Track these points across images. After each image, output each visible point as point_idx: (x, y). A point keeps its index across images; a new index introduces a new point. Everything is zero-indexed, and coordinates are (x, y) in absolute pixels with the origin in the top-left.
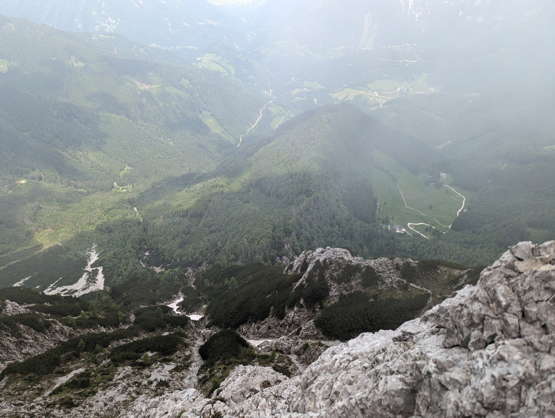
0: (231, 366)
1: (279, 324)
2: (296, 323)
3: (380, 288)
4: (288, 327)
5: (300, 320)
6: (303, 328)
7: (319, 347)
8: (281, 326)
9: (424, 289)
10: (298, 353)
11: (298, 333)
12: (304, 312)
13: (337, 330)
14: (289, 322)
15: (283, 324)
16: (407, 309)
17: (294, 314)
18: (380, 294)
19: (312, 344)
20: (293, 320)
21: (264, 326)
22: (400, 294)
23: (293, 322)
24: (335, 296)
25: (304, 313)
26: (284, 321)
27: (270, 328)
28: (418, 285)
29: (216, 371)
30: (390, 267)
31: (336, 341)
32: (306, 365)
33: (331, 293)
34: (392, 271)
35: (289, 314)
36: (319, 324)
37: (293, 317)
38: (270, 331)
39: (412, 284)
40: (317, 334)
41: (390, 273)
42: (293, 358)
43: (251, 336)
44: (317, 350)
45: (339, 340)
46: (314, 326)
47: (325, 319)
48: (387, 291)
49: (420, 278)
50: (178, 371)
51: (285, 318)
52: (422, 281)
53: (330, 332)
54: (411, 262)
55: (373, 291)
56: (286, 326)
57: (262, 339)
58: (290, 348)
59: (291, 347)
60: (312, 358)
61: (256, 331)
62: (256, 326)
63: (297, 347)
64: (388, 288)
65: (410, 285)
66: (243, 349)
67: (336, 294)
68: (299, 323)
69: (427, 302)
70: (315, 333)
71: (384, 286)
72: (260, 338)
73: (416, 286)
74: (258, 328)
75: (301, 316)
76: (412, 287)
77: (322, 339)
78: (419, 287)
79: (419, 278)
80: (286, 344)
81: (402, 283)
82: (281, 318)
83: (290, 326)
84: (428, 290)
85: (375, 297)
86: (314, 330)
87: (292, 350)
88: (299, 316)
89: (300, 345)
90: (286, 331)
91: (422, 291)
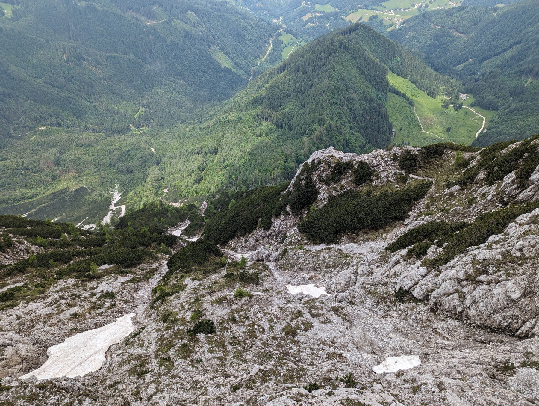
0: (190, 274)
1: (266, 234)
2: (283, 232)
3: (374, 184)
4: (275, 237)
5: (287, 228)
6: (289, 235)
7: (297, 251)
8: (268, 237)
9: (427, 179)
10: (277, 260)
11: (283, 241)
12: (290, 219)
13: (323, 233)
14: (276, 232)
15: (270, 234)
16: (403, 200)
17: (281, 223)
18: (374, 190)
19: (291, 249)
20: (279, 229)
21: (251, 239)
22: (397, 187)
23: (280, 232)
24: (324, 199)
25: (291, 221)
26: (270, 231)
27: (257, 240)
28: (419, 176)
29: (171, 279)
30: (387, 159)
31: (321, 245)
32: (282, 271)
33: (319, 197)
34: (389, 163)
35: (276, 224)
36: (303, 229)
37: (280, 226)
38: (257, 243)
39: (411, 176)
40: (301, 239)
41: (386, 166)
42: (272, 265)
43: (239, 251)
44: (295, 253)
45: (325, 243)
46: (298, 231)
47: (309, 222)
48: (382, 186)
49: (422, 167)
50: (133, 283)
51: (272, 228)
52: (423, 171)
53: (315, 236)
54: (411, 150)
55: (366, 189)
56: (273, 236)
57: (250, 252)
58: (269, 256)
59: (271, 255)
60: (289, 263)
61: (244, 244)
62: (244, 240)
63: (276, 253)
64: (384, 182)
65: (409, 176)
66: (212, 258)
67: (325, 196)
68: (286, 232)
69: (428, 190)
70: (299, 238)
71: (379, 181)
72: (249, 251)
73: (416, 177)
74: (246, 241)
75: (288, 224)
76: (412, 178)
77: (306, 244)
78: (420, 178)
79: (420, 168)
80: (266, 252)
81: (400, 175)
82: (268, 229)
83: (277, 236)
84: (431, 180)
85: (368, 194)
86: (298, 236)
87: (272, 258)
88: (285, 225)
89: (280, 250)
90: (273, 242)
91: (423, 181)
